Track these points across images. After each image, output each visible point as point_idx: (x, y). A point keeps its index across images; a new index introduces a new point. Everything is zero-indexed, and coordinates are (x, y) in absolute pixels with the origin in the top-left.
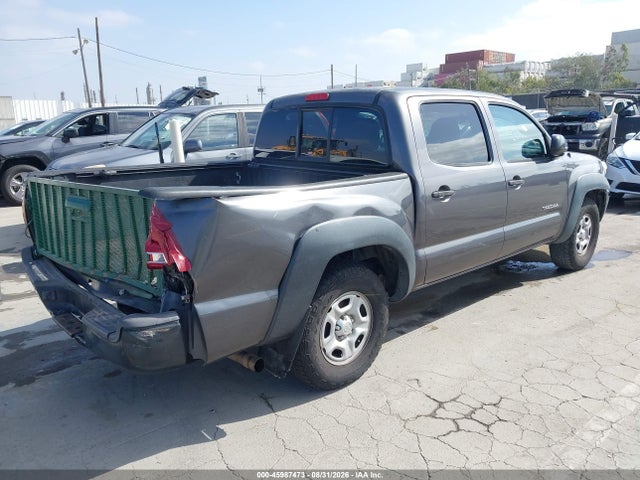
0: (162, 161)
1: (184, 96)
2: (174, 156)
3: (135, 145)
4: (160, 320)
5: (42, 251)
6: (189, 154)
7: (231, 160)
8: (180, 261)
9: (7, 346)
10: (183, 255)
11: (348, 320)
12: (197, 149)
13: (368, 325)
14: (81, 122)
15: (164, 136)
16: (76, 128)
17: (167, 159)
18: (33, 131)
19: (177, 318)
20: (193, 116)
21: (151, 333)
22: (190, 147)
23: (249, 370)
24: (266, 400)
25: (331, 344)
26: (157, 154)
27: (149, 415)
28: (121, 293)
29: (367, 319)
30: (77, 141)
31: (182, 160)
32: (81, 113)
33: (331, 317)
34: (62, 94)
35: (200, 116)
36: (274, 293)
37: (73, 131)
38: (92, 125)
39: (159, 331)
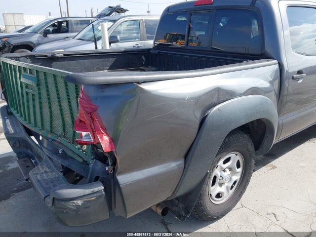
0: (96, 48)
1: (109, 12)
2: (104, 45)
3: (82, 38)
4: (88, 191)
5: (12, 110)
6: (112, 44)
7: (136, 48)
8: (105, 141)
10: (108, 135)
11: (228, 172)
12: (117, 41)
13: (240, 174)
14: (53, 25)
15: (98, 34)
16: (51, 29)
17: (100, 47)
18: (28, 30)
19: (103, 188)
20: (114, 21)
21: (80, 202)
22: (113, 40)
23: (156, 213)
24: (166, 225)
25: (215, 190)
26: (94, 44)
28: (60, 152)
29: (240, 170)
30: (51, 36)
31: (108, 47)
32: (53, 20)
33: (217, 172)
34: (50, 13)
35: (118, 21)
36: (181, 162)
37: (49, 30)
38: (59, 27)
39: (86, 200)
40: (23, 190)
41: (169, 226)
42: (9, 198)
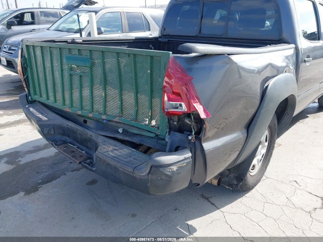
3: (59, 30)
8: (200, 109)
9: (7, 162)
10: (201, 104)
13: (266, 148)
19: (190, 155)
20: (96, 12)
21: (175, 168)
24: (207, 199)
27: (134, 215)
28: (120, 131)
32: (16, 11)
35: (100, 12)
37: (13, 22)
38: (22, 19)
39: (180, 166)
40: (50, 181)
41: (211, 200)
42: (38, 190)
